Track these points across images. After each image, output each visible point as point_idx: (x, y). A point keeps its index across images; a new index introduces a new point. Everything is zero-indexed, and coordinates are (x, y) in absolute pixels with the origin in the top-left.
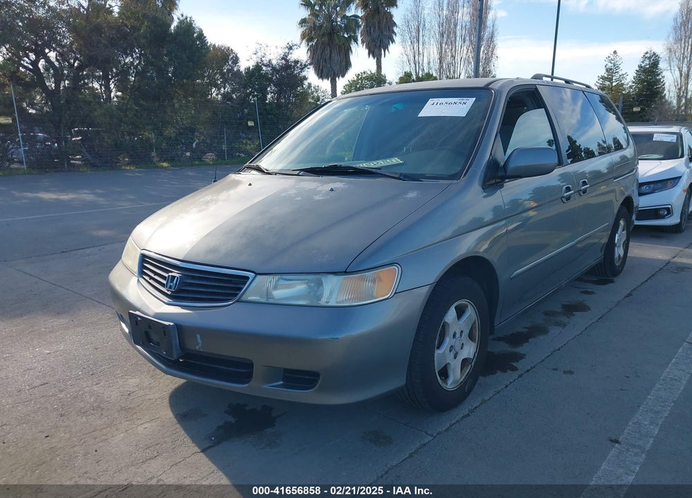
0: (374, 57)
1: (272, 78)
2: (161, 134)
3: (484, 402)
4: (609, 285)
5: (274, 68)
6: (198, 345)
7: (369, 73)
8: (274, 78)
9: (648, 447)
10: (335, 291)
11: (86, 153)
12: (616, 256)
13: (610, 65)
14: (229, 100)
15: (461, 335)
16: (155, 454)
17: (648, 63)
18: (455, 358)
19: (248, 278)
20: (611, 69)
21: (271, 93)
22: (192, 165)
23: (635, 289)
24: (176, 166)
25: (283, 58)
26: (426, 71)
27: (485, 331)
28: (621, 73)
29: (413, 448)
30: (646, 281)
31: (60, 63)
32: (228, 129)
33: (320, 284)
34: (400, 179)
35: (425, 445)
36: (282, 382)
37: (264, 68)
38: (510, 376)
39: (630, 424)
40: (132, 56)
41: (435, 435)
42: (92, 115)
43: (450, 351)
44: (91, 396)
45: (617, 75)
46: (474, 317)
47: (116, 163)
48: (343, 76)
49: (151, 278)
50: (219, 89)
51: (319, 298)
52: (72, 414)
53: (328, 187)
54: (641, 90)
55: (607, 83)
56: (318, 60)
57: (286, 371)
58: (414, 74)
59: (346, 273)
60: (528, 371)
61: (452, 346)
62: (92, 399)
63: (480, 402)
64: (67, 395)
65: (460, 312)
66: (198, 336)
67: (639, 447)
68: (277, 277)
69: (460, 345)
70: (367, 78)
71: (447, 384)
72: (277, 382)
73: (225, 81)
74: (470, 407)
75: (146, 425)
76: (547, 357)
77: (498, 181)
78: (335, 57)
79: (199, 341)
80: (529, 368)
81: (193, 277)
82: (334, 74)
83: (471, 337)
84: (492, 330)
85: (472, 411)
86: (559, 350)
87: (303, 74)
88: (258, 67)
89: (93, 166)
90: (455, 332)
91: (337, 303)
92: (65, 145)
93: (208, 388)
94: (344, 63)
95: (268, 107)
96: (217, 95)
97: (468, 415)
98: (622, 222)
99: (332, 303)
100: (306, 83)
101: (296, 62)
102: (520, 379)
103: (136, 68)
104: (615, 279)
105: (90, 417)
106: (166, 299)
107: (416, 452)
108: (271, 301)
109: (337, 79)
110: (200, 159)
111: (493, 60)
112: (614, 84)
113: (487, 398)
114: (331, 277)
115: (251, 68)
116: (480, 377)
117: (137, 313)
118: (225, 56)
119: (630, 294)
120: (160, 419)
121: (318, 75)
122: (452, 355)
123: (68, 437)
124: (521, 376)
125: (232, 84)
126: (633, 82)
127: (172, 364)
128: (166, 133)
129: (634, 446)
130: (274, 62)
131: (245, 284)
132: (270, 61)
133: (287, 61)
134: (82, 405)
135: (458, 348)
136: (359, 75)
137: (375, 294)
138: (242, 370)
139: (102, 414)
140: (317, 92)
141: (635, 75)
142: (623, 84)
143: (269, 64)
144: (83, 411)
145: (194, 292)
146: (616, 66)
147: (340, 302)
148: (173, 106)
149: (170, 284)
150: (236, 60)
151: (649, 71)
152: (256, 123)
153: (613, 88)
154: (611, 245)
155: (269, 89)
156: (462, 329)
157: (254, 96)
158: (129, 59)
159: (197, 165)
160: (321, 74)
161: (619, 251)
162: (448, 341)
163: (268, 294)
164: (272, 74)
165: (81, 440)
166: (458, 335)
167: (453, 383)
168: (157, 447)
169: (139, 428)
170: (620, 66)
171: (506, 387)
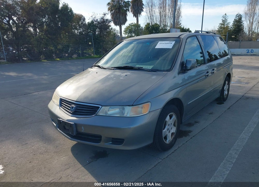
0: (136, 17)
1: (98, 26)
2: (56, 48)
3: (179, 147)
4: (222, 104)
5: (98, 22)
6: (83, 130)
7: (134, 23)
8: (99, 26)
9: (234, 162)
10: (129, 112)
11: (28, 55)
12: (225, 94)
13: (224, 19)
14: (82, 35)
15: (171, 125)
16: (68, 167)
17: (238, 18)
18: (169, 132)
19: (99, 107)
20: (224, 21)
21: (98, 31)
22: (69, 59)
23: (231, 106)
24: (62, 60)
25: (102, 19)
26: (155, 22)
27: (179, 123)
28: (228, 22)
29: (156, 163)
30: (235, 103)
31: (18, 21)
32: (82, 46)
33: (124, 109)
34: (150, 71)
35: (159, 162)
36: (111, 142)
37: (95, 22)
38: (187, 138)
39: (228, 154)
40: (45, 18)
41: (163, 159)
42: (30, 41)
43: (168, 130)
44: (43, 148)
45: (226, 23)
46: (175, 118)
47: (40, 59)
48: (124, 25)
49: (64, 107)
50: (78, 31)
51: (124, 114)
52: (38, 154)
53: (125, 74)
54: (235, 29)
55: (223, 26)
56: (115, 18)
57: (113, 139)
58: (150, 23)
59: (133, 105)
60: (194, 136)
61: (168, 129)
62: (44, 149)
63: (178, 147)
64: (35, 148)
65: (171, 117)
66: (83, 127)
67: (231, 162)
68: (109, 107)
69: (171, 128)
70: (133, 26)
71: (166, 141)
72: (110, 142)
73: (80, 27)
74: (174, 149)
75: (64, 158)
76: (201, 131)
77: (183, 71)
78: (121, 17)
79: (83, 129)
80: (194, 135)
81: (80, 107)
82: (121, 23)
83: (174, 125)
84: (181, 123)
85: (175, 151)
86: (204, 129)
87: (109, 24)
88: (92, 22)
89: (31, 60)
90: (169, 124)
91: (130, 116)
92: (21, 52)
93: (84, 144)
94: (124, 20)
95: (96, 37)
96: (77, 32)
97: (174, 152)
98: (227, 82)
99: (128, 116)
100: (110, 28)
101: (107, 20)
102: (191, 139)
103: (46, 23)
104: (224, 102)
105: (44, 155)
106: (70, 115)
107: (156, 165)
108: (107, 115)
109: (122, 25)
110: (71, 57)
111: (180, 17)
112: (225, 26)
113: (180, 146)
114: (128, 107)
115: (90, 22)
116: (177, 139)
117: (60, 119)
118: (80, 18)
119: (229, 108)
120: (68, 155)
121: (115, 24)
122: (168, 131)
123: (38, 162)
124: (191, 138)
125: (83, 29)
126: (232, 26)
127: (73, 137)
128: (58, 47)
129: (229, 161)
130: (99, 20)
131: (98, 109)
132: (97, 19)
133: (103, 19)
134: (41, 151)
135: (170, 129)
136: (130, 24)
137: (142, 112)
138: (97, 138)
139: (48, 154)
140: (114, 31)
141: (233, 23)
142: (228, 26)
143: (97, 21)
144: (41, 153)
145: (81, 112)
146: (226, 20)
147: (131, 115)
148: (61, 37)
149: (72, 109)
150: (84, 19)
151: (238, 21)
152: (92, 43)
153: (225, 28)
154: (223, 90)
155: (97, 30)
156: (171, 123)
157: (91, 33)
158: (44, 20)
159: (70, 59)
160: (116, 24)
161: (226, 92)
162: (167, 127)
163: (106, 113)
164: (98, 24)
165: (42, 163)
166: (170, 125)
167: (169, 141)
168: (69, 165)
169: (62, 159)
170: (228, 19)
171: (187, 142)
